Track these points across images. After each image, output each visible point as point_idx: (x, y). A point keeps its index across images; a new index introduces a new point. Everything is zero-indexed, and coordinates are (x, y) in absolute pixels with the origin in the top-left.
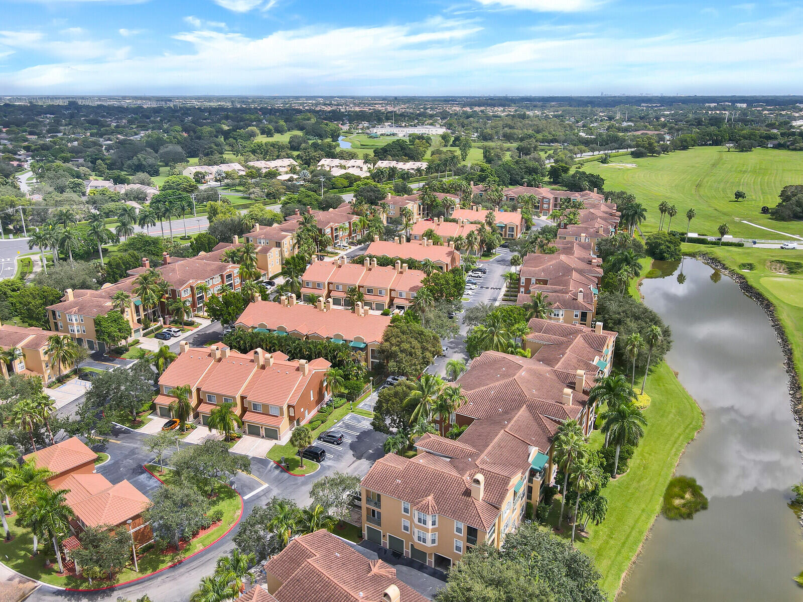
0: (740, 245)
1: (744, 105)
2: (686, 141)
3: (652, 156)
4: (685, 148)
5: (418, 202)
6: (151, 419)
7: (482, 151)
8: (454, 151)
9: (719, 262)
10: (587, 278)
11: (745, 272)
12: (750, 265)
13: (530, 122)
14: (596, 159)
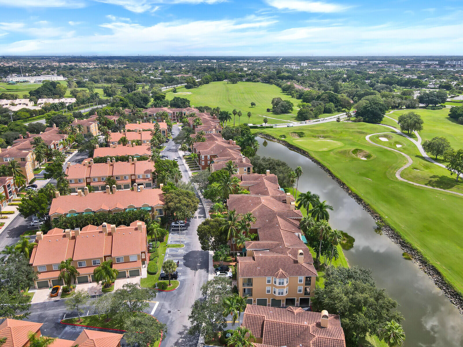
0: (272, 127)
1: (215, 61)
2: (207, 79)
3: (195, 88)
4: (207, 83)
5: (97, 122)
6: (33, 293)
7: (102, 89)
8: (86, 90)
9: (270, 136)
10: (235, 151)
11: (283, 139)
12: (284, 135)
13: (115, 71)
14: (170, 90)
